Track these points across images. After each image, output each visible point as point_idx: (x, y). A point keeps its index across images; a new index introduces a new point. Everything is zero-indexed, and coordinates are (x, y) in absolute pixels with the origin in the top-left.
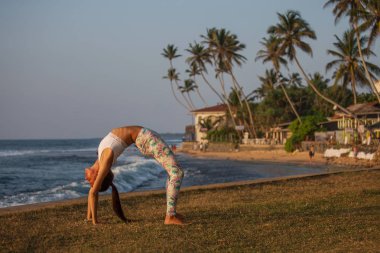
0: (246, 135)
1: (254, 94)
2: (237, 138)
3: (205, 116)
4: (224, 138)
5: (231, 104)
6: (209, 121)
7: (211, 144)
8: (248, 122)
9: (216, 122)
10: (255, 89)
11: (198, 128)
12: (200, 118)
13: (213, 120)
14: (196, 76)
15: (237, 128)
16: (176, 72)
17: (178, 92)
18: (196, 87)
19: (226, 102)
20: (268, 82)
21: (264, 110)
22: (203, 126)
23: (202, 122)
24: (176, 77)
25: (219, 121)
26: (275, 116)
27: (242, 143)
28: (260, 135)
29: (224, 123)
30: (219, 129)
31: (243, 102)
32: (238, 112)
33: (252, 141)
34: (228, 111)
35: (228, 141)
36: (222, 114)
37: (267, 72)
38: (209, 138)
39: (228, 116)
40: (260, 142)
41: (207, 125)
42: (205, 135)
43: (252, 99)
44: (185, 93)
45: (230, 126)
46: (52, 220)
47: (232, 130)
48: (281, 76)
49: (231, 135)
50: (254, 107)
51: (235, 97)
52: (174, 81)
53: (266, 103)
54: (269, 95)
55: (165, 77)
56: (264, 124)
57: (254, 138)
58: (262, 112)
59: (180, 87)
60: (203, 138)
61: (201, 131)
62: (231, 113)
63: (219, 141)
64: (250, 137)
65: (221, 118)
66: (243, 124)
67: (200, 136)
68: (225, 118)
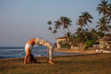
0: (72, 46)
1: (75, 34)
2: (69, 47)
3: (60, 40)
5: (67, 36)
7: (62, 48)
8: (73, 42)
11: (58, 44)
12: (58, 40)
13: (62, 41)
14: (57, 29)
15: (69, 43)
16: (51, 28)
17: (52, 33)
18: (57, 32)
20: (79, 31)
21: (78, 38)
23: (59, 42)
24: (51, 29)
25: (64, 42)
26: (81, 40)
27: (71, 48)
28: (76, 46)
29: (65, 42)
30: (64, 44)
31: (71, 36)
32: (70, 39)
33: (74, 48)
34: (67, 39)
35: (67, 48)
36: (65, 39)
37: (78, 28)
38: (61, 46)
40: (76, 48)
42: (60, 46)
44: (54, 34)
45: (67, 43)
47: (68, 44)
48: (83, 29)
49: (67, 46)
50: (74, 37)
51: (69, 34)
52: (51, 30)
53: (78, 36)
54: (79, 34)
55: (48, 29)
56: (77, 42)
57: (74, 46)
58: (77, 39)
59: (53, 32)
60: (59, 47)
61: (59, 44)
62: (68, 39)
63: (64, 47)
64: (73, 46)
65: (64, 40)
66: (71, 42)
67: (58, 46)
68: (66, 41)
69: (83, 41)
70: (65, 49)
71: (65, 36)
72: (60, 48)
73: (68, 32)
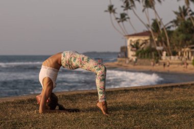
0: (164, 53)
1: (171, 24)
2: (158, 56)
3: (134, 39)
4: (148, 55)
5: (153, 31)
6: (137, 43)
7: (139, 60)
8: (166, 44)
9: (143, 44)
10: (172, 20)
11: (129, 48)
12: (131, 41)
13: (141, 42)
14: (129, 10)
15: (158, 48)
16: (114, 8)
17: (115, 22)
18: (129, 18)
19: (150, 30)
20: (181, 16)
21: (178, 35)
22: (133, 46)
23: (133, 44)
24: (114, 11)
25: (145, 43)
26: (187, 39)
27: (161, 59)
28: (175, 54)
29: (148, 44)
30: (144, 49)
31: (163, 29)
32: (159, 37)
33: (168, 58)
34: (151, 36)
35: (151, 58)
36: (147, 38)
37: (180, 8)
38: (137, 55)
39: (152, 40)
40: (174, 59)
41: (136, 46)
42: (134, 53)
43: (169, 27)
44: (121, 23)
45: (153, 47)
46: (10, 110)
47: (154, 50)
48: (190, 11)
49: (153, 54)
50: (170, 33)
51: (156, 25)
52: (112, 14)
53: (179, 30)
54: (181, 25)
55: (106, 11)
56: (177, 45)
57: (170, 55)
58: (176, 37)
59: (117, 19)
60: (133, 56)
61: (132, 50)
62: (153, 37)
63: (144, 57)
64: (167, 55)
65: (146, 40)
66: (162, 45)
67: (131, 54)
68: (149, 41)
69: (191, 42)
70: (146, 60)
71: (146, 29)
72: (134, 59)
73: (154, 18)
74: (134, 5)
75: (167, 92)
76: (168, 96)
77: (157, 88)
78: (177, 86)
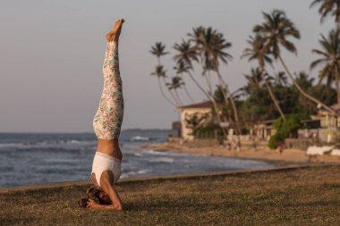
0: (231, 131)
1: (240, 92)
2: (222, 134)
3: (191, 112)
4: (209, 134)
5: (217, 101)
6: (195, 117)
7: (197, 140)
8: (233, 118)
9: (202, 118)
11: (184, 124)
12: (186, 114)
13: (199, 116)
15: (223, 125)
16: (164, 69)
17: (166, 89)
18: (183, 84)
19: (212, 99)
20: (254, 81)
21: (249, 107)
22: (189, 122)
23: (189, 118)
24: (164, 74)
25: (205, 118)
26: (261, 113)
27: (226, 139)
28: (245, 132)
29: (209, 119)
30: (205, 126)
31: (229, 99)
32: (224, 110)
33: (236, 137)
34: (213, 109)
35: (213, 137)
36: (208, 111)
37: (253, 71)
38: (194, 134)
39: (214, 113)
40: (245, 139)
41: (193, 122)
42: (191, 131)
43: (238, 97)
44: (173, 90)
45: (216, 122)
47: (218, 127)
48: (267, 74)
49: (216, 132)
50: (239, 104)
52: (161, 78)
53: (251, 100)
54: (254, 93)
55: (153, 74)
56: (248, 121)
57: (238, 134)
58: (246, 109)
59: (167, 84)
60: (189, 134)
61: (187, 127)
62: (217, 109)
63: (204, 136)
64: (234, 134)
65: (207, 114)
66: (228, 121)
67: (186, 132)
68: (210, 115)
69: (266, 116)
70: (207, 141)
71: (207, 99)
74: (191, 67)
75: (216, 182)
76: (216, 187)
77: (203, 177)
78: (231, 175)
